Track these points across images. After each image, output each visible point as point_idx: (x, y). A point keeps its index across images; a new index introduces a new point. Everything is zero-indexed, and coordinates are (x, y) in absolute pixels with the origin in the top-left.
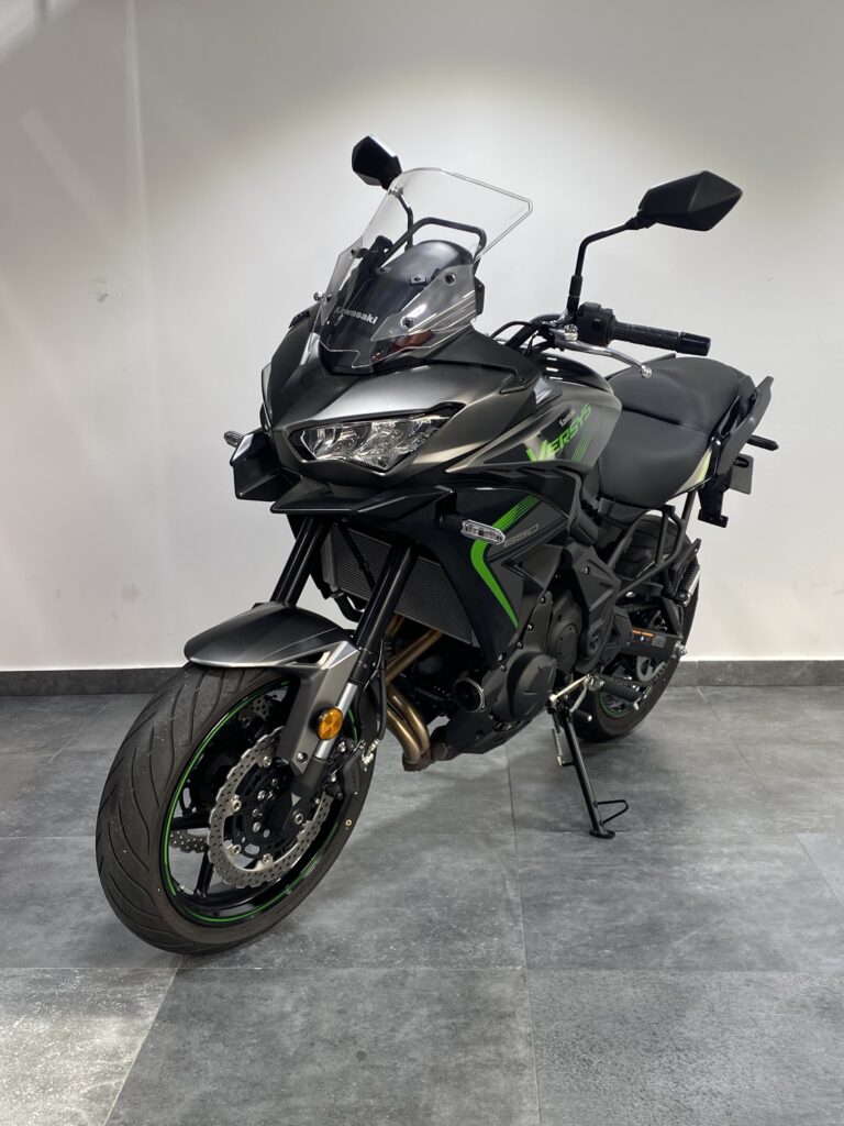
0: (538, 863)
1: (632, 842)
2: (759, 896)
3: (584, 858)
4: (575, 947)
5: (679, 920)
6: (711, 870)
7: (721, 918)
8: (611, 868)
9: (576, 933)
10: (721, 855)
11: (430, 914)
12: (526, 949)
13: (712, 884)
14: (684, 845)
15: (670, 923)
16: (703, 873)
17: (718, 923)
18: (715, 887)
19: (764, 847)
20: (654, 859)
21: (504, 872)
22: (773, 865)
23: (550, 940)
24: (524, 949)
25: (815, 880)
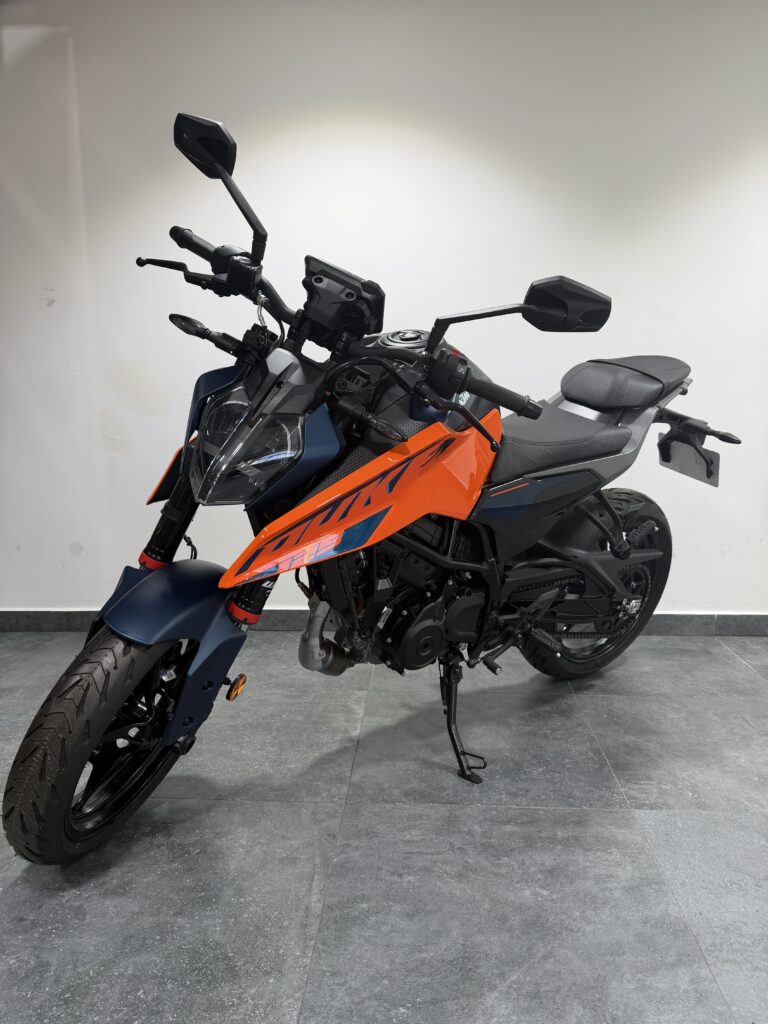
0: (357, 848)
1: (464, 818)
2: (594, 909)
3: (409, 842)
5: (497, 950)
6: (543, 864)
7: (549, 948)
8: (435, 858)
9: (371, 972)
10: (553, 840)
11: (211, 929)
13: (542, 886)
14: (516, 824)
15: (487, 955)
16: (534, 869)
17: (544, 958)
18: (545, 893)
19: (600, 829)
20: (482, 844)
21: (317, 860)
22: (610, 858)
23: (338, 984)
24: (300, 1003)
25: (658, 883)
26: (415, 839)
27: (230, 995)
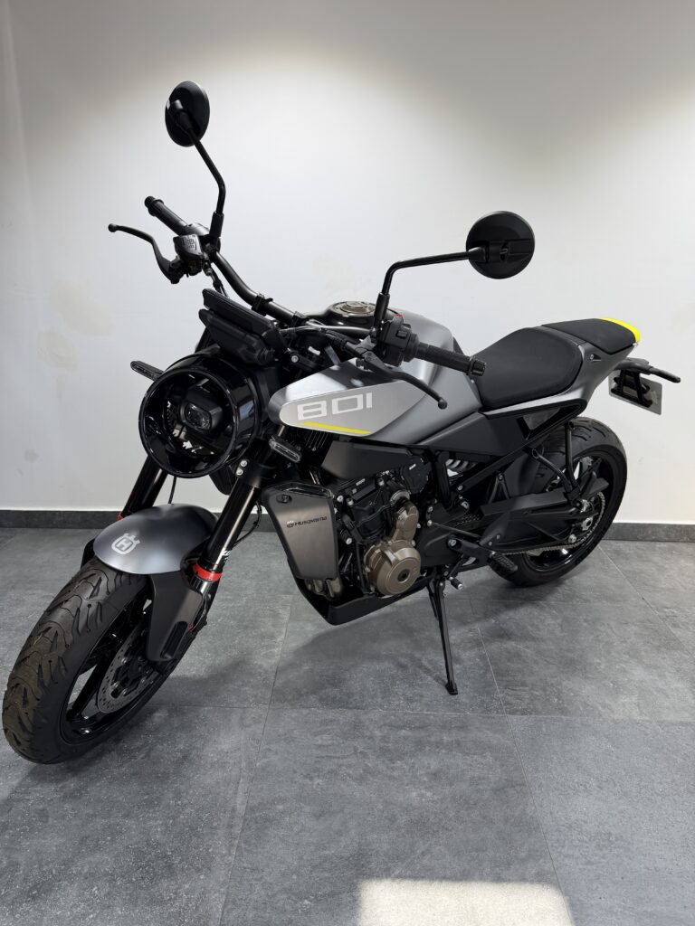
0: (276, 753)
1: (367, 723)
2: (467, 809)
3: (320, 746)
4: (275, 895)
5: (386, 847)
6: (429, 768)
7: (427, 845)
8: (341, 761)
9: (283, 868)
10: (439, 744)
11: (154, 830)
12: (227, 895)
13: (426, 788)
14: (410, 728)
15: (378, 852)
16: (421, 772)
17: (423, 854)
18: (429, 794)
19: (479, 734)
20: (380, 748)
21: (243, 764)
22: (484, 761)
23: (256, 880)
24: (224, 897)
25: (520, 785)
26: (325, 743)
27: (167, 890)
